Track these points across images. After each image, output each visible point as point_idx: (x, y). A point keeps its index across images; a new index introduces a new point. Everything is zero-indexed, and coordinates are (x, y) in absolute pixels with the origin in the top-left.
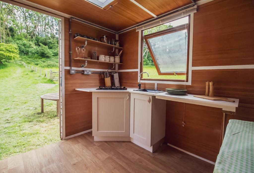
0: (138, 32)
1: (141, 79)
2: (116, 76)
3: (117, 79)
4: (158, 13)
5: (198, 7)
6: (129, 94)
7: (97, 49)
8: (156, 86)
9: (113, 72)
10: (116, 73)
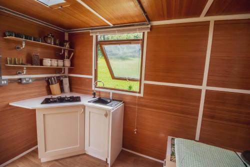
0: (92, 36)
1: (96, 87)
2: (66, 81)
3: (66, 84)
4: (115, 23)
5: (151, 26)
6: (84, 107)
7: (39, 50)
8: (111, 95)
9: (62, 76)
10: (66, 77)
